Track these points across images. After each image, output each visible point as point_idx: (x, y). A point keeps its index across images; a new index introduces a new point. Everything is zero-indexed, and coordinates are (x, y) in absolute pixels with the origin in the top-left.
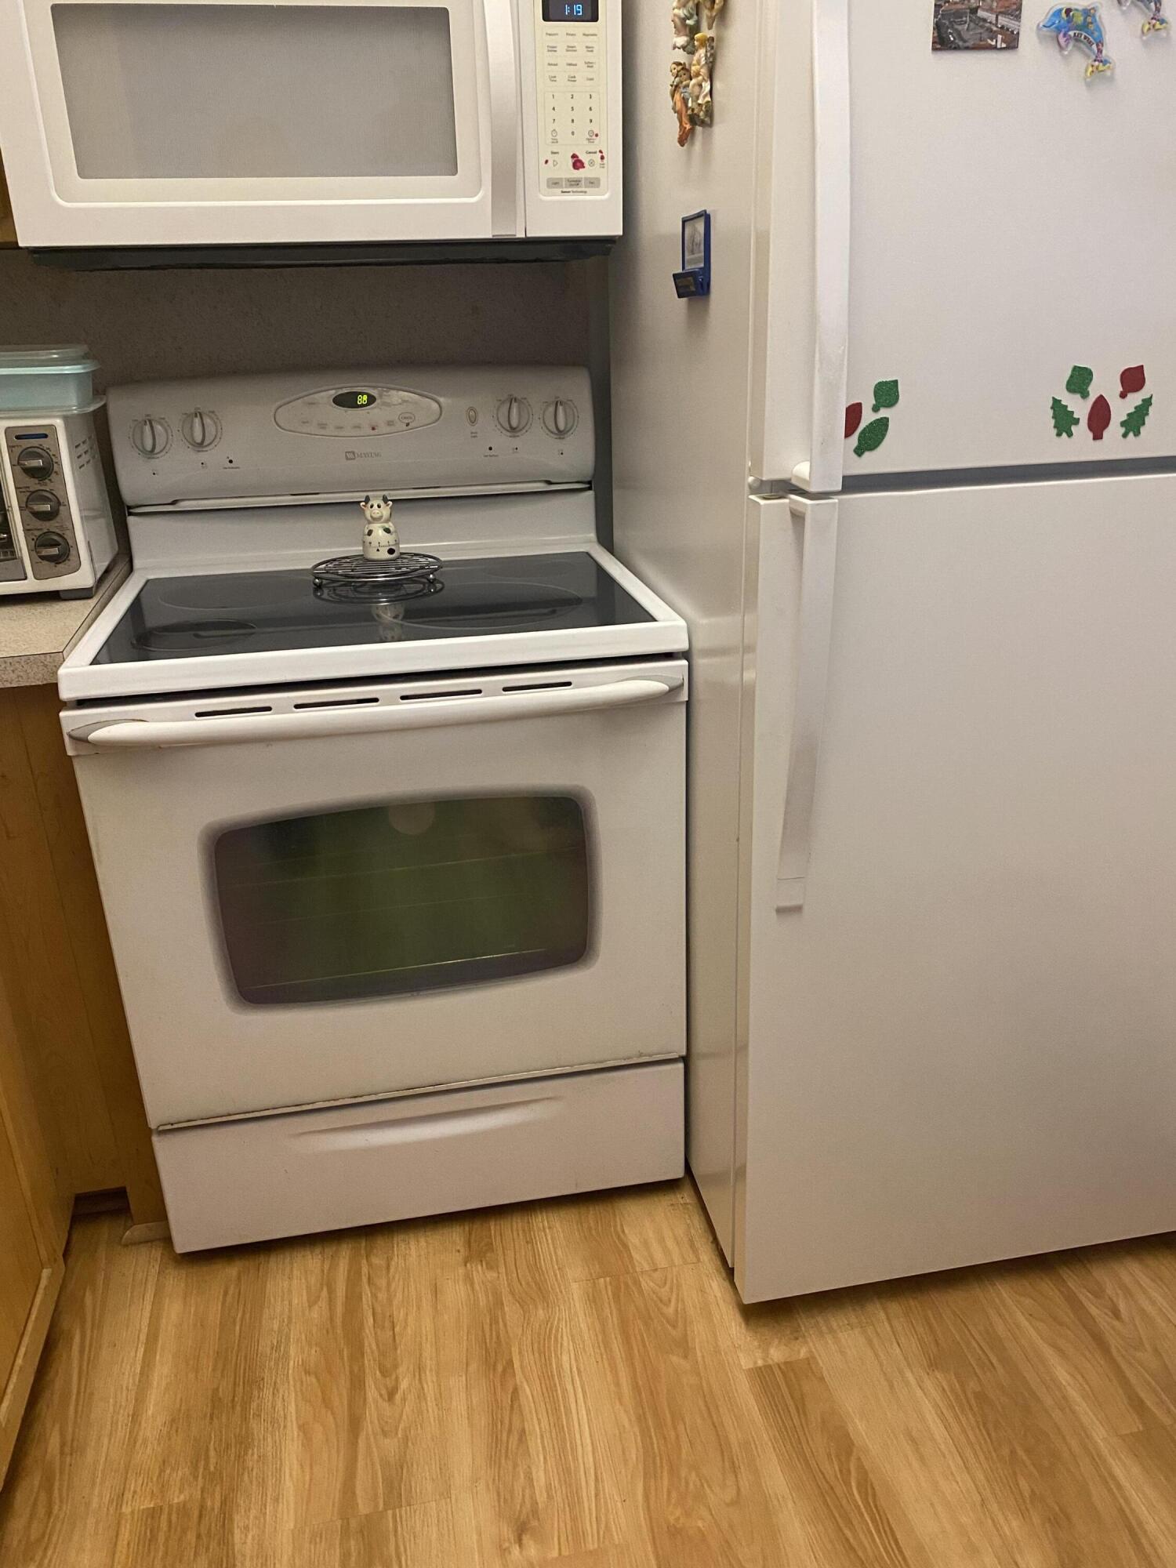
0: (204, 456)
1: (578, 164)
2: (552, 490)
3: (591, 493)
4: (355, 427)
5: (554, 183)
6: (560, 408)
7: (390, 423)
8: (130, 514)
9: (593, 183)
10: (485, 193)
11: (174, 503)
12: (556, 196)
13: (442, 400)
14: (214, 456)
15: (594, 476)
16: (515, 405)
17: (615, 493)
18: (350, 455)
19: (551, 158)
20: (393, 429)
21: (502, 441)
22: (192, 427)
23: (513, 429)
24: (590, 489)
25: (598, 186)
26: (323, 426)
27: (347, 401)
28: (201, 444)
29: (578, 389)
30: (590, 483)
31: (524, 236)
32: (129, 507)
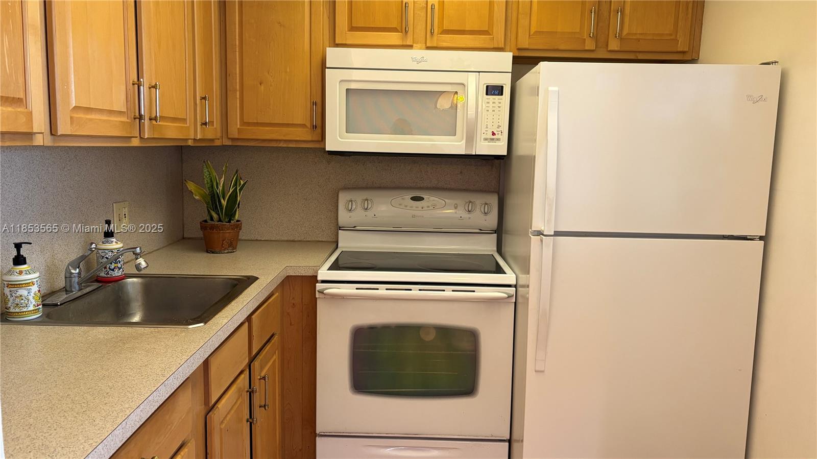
0: (366, 213)
1: (494, 134)
2: (482, 232)
3: (496, 235)
4: (416, 207)
5: (486, 139)
6: (486, 206)
7: (428, 207)
8: (340, 229)
9: (498, 140)
10: (464, 141)
11: (355, 227)
12: (486, 143)
13: (446, 200)
14: (370, 213)
15: (497, 228)
16: (471, 204)
17: (503, 235)
18: (414, 216)
19: (485, 132)
20: (428, 209)
21: (466, 215)
22: (364, 204)
23: (469, 211)
24: (496, 233)
25: (500, 140)
26: (406, 206)
27: (414, 199)
28: (366, 209)
29: (494, 200)
30: (496, 231)
31: (474, 154)
32: (340, 227)
